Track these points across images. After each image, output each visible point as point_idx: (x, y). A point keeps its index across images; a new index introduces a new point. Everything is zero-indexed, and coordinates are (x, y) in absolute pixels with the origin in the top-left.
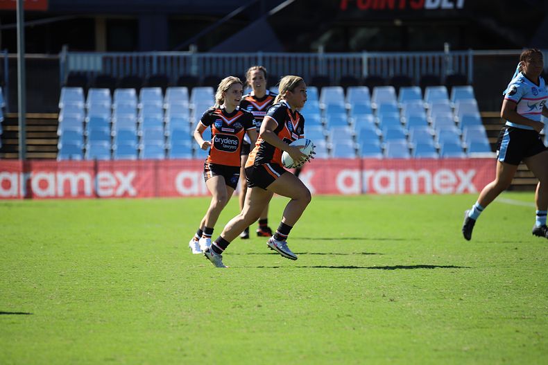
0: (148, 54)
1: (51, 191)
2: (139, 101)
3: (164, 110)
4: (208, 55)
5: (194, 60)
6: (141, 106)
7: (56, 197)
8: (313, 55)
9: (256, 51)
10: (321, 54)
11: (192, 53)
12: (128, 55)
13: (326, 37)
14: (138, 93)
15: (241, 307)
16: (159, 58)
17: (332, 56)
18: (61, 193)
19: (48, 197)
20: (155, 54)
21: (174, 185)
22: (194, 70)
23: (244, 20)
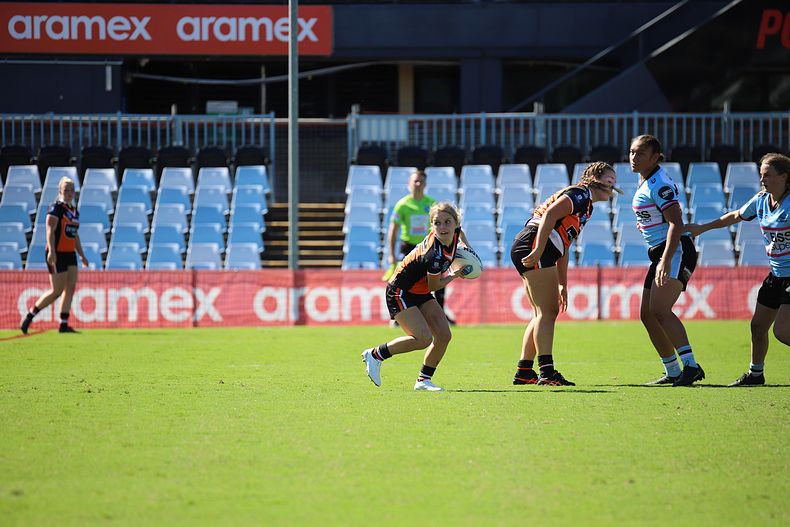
0: (473, 116)
1: (332, 314)
2: (459, 185)
3: (496, 197)
4: (559, 117)
5: (540, 124)
6: (462, 191)
7: (340, 322)
8: (713, 116)
9: (631, 111)
10: (726, 113)
11: (537, 114)
12: (444, 117)
13: (734, 88)
14: (458, 173)
15: (604, 482)
16: (488, 121)
17: (742, 117)
18: (347, 317)
19: (329, 323)
20: (483, 116)
21: (509, 306)
22: (539, 139)
23: (613, 65)
